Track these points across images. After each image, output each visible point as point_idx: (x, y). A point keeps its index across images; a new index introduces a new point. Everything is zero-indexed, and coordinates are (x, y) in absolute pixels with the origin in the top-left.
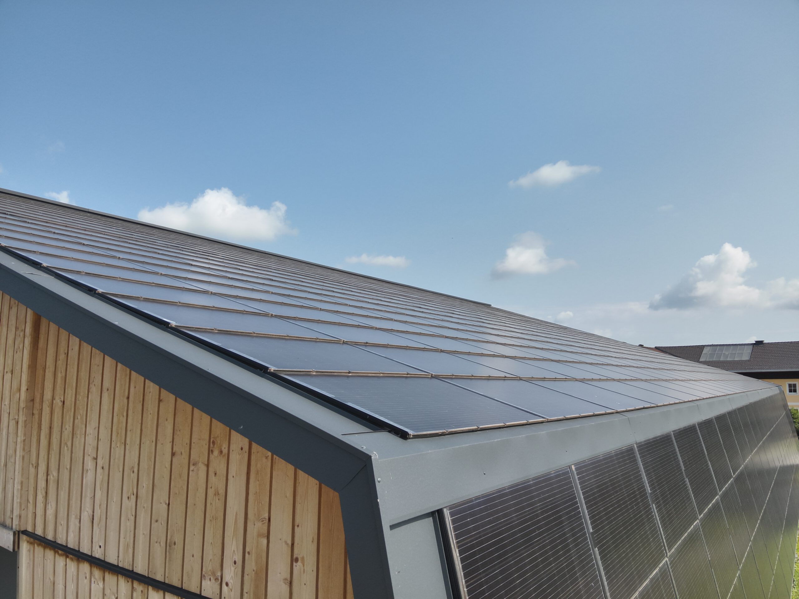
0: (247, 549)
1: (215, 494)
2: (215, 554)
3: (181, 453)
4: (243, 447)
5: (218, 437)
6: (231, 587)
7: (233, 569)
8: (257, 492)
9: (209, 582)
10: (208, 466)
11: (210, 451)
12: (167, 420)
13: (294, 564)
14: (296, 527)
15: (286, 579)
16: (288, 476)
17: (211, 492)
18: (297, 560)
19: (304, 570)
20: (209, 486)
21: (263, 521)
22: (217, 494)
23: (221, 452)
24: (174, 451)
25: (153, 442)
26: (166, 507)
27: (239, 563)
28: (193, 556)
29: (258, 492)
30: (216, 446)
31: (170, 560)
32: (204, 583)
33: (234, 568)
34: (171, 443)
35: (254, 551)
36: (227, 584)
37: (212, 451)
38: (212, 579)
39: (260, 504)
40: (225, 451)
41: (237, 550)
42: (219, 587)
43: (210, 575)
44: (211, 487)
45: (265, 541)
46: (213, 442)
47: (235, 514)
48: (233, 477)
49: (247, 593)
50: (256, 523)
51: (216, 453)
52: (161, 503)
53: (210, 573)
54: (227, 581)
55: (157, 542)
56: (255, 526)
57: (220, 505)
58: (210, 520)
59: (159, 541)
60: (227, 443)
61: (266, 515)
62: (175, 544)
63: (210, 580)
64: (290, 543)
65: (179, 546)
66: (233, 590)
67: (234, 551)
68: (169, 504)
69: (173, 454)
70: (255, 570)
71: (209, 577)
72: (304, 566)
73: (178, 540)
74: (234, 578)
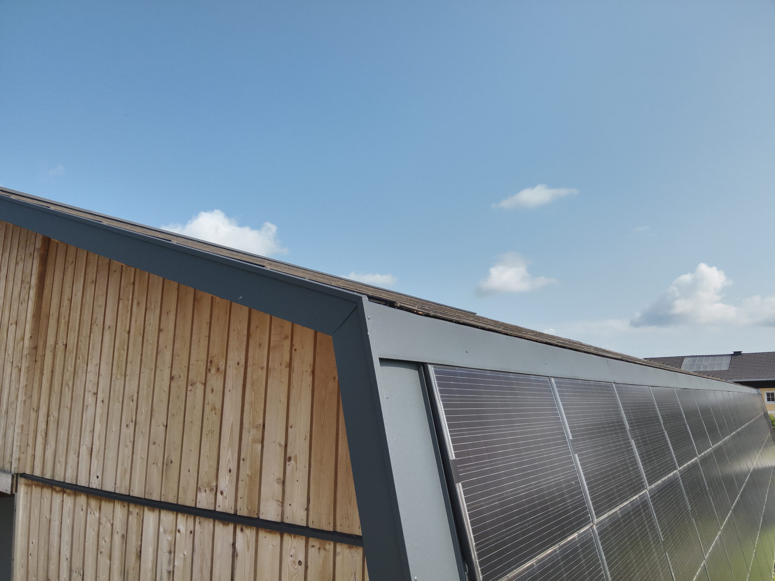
0: (242, 456)
1: (212, 410)
2: (211, 466)
3: (180, 376)
4: (239, 362)
5: (215, 356)
6: (225, 496)
7: (228, 477)
8: (252, 401)
9: (204, 494)
10: (205, 384)
11: (208, 370)
12: (166, 347)
13: (287, 463)
14: (289, 428)
15: (279, 479)
16: (282, 382)
17: (208, 408)
18: (290, 459)
19: (297, 467)
20: (206, 401)
21: (258, 427)
22: (214, 408)
23: (218, 369)
24: (172, 376)
25: (152, 370)
26: (164, 428)
27: (234, 471)
28: (189, 471)
29: (253, 401)
30: (213, 364)
31: (166, 479)
32: (199, 495)
33: (229, 476)
34: (170, 368)
35: (248, 457)
36: (222, 493)
37: (210, 370)
38: (207, 490)
39: (256, 412)
40: (222, 368)
41: (232, 459)
42: (214, 497)
43: (206, 487)
44: (208, 404)
45: (260, 447)
46: (211, 362)
47: (230, 425)
48: (230, 391)
49: (241, 498)
50: (251, 431)
51: (213, 371)
52: (159, 426)
53: (206, 485)
54: (222, 490)
55: (154, 464)
56: (250, 433)
57: (217, 419)
58: (207, 434)
59: (156, 462)
60: (224, 361)
61: (261, 422)
62: (172, 462)
63: (205, 491)
64: (283, 444)
65: (176, 464)
66: (227, 498)
67: (229, 460)
68: (167, 426)
69: (172, 378)
70: (249, 475)
71: (205, 489)
72: (296, 464)
73: (175, 458)
74: (228, 486)
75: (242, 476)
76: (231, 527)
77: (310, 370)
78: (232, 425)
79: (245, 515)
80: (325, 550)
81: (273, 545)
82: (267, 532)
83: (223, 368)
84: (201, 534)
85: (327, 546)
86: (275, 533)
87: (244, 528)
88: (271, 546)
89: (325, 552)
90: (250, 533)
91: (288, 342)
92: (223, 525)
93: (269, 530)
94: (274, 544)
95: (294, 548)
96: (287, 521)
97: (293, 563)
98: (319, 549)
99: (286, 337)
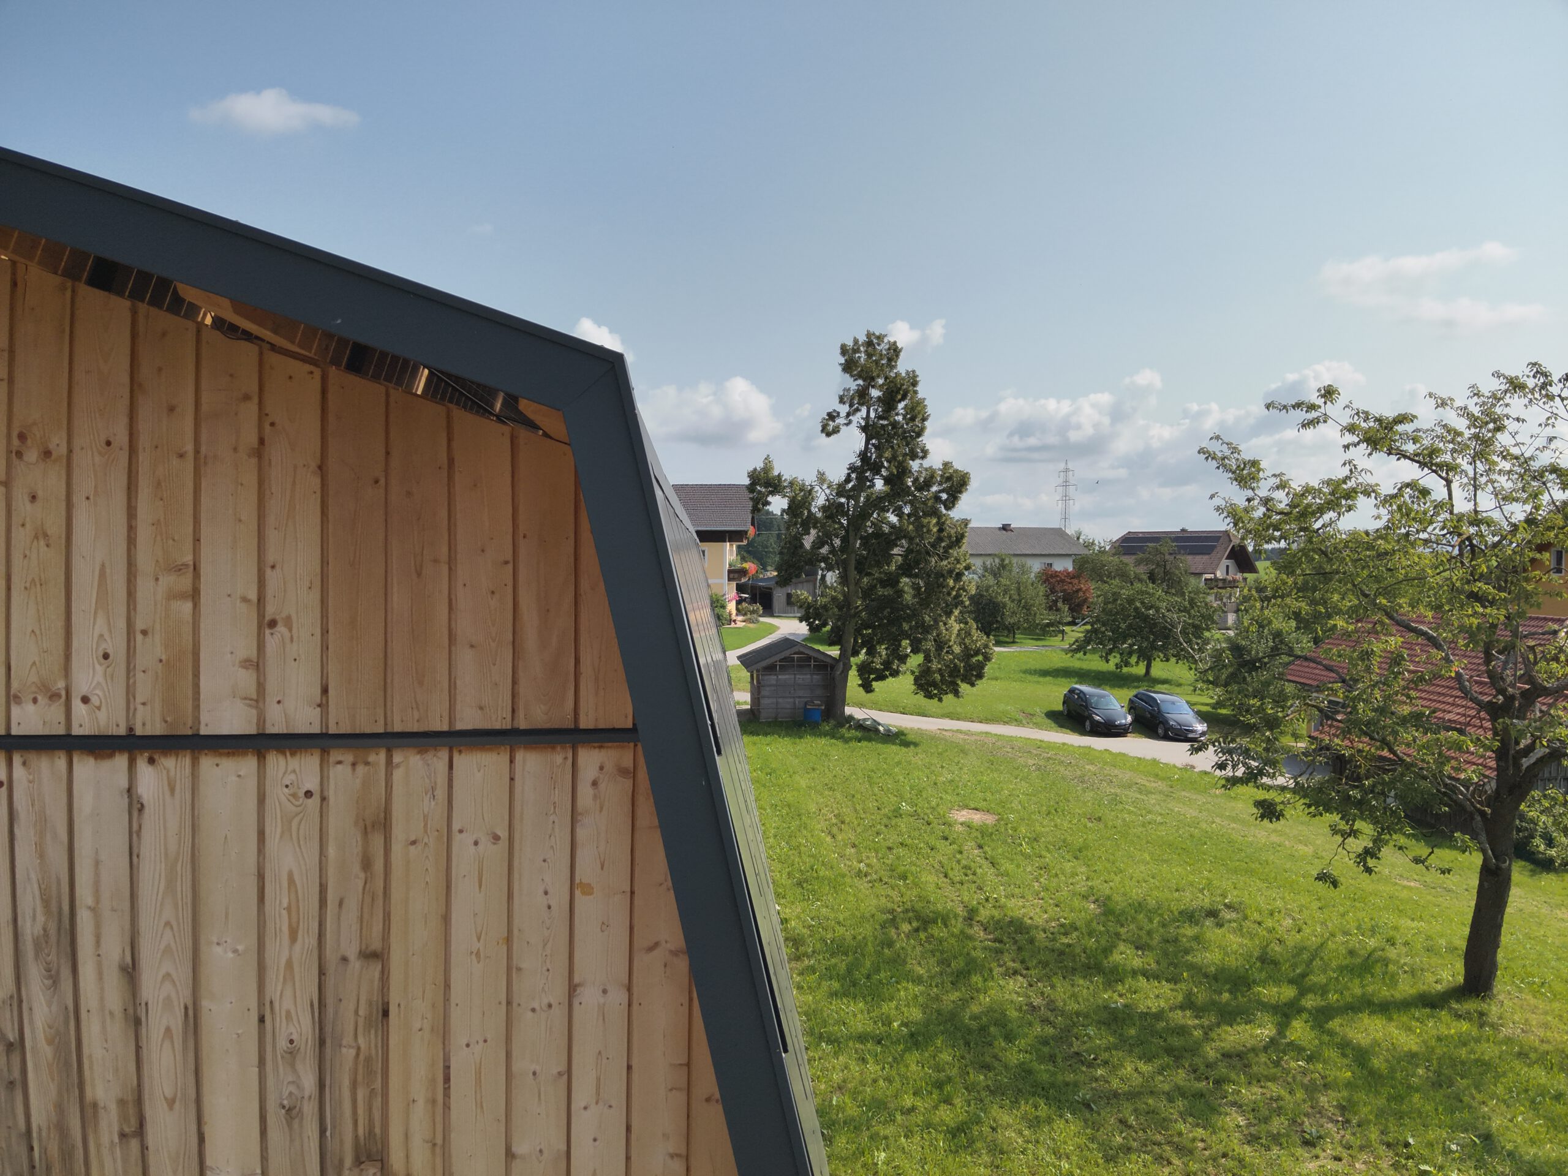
0: (140, 625)
1: (36, 537)
2: (45, 649)
4: (112, 440)
5: (34, 424)
6: (97, 703)
7: (100, 669)
8: (159, 520)
9: (30, 708)
10: (7, 484)
11: (15, 455)
13: (267, 631)
14: (268, 571)
15: (247, 660)
16: (242, 484)
17: (21, 537)
18: (273, 624)
19: (292, 637)
20: (16, 520)
21: (180, 570)
22: (40, 534)
23: (47, 454)
27: (119, 655)
29: (162, 519)
30: (29, 442)
32: (15, 711)
33: (104, 667)
35: (158, 626)
36: (85, 700)
37: (19, 454)
38: (39, 698)
39: (171, 542)
40: (60, 450)
41: (110, 631)
42: (63, 709)
43: (36, 693)
44: (23, 525)
45: (188, 606)
46: (22, 437)
47: (98, 567)
48: (88, 498)
49: (144, 704)
50: (161, 577)
51: (32, 455)
53: (34, 689)
54: (84, 694)
56: (160, 582)
57: (54, 557)
58: (26, 588)
60: (64, 435)
61: (189, 559)
63: (35, 701)
64: (253, 596)
66: (103, 709)
67: (101, 636)
70: (164, 661)
71: (32, 696)
72: (290, 630)
74: (104, 685)
75: (140, 661)
76: (121, 761)
77: (313, 465)
78: (103, 566)
79: (158, 733)
80: (367, 763)
81: (239, 776)
82: (221, 755)
83: (63, 450)
84: (31, 785)
85: (372, 758)
86: (244, 754)
87: (156, 757)
88: (234, 778)
89: (367, 768)
90: (175, 765)
91: (253, 407)
92: (96, 759)
93: (226, 751)
94: (241, 773)
95: (294, 771)
96: (271, 730)
97: (291, 798)
98: (354, 765)
99: (247, 398)
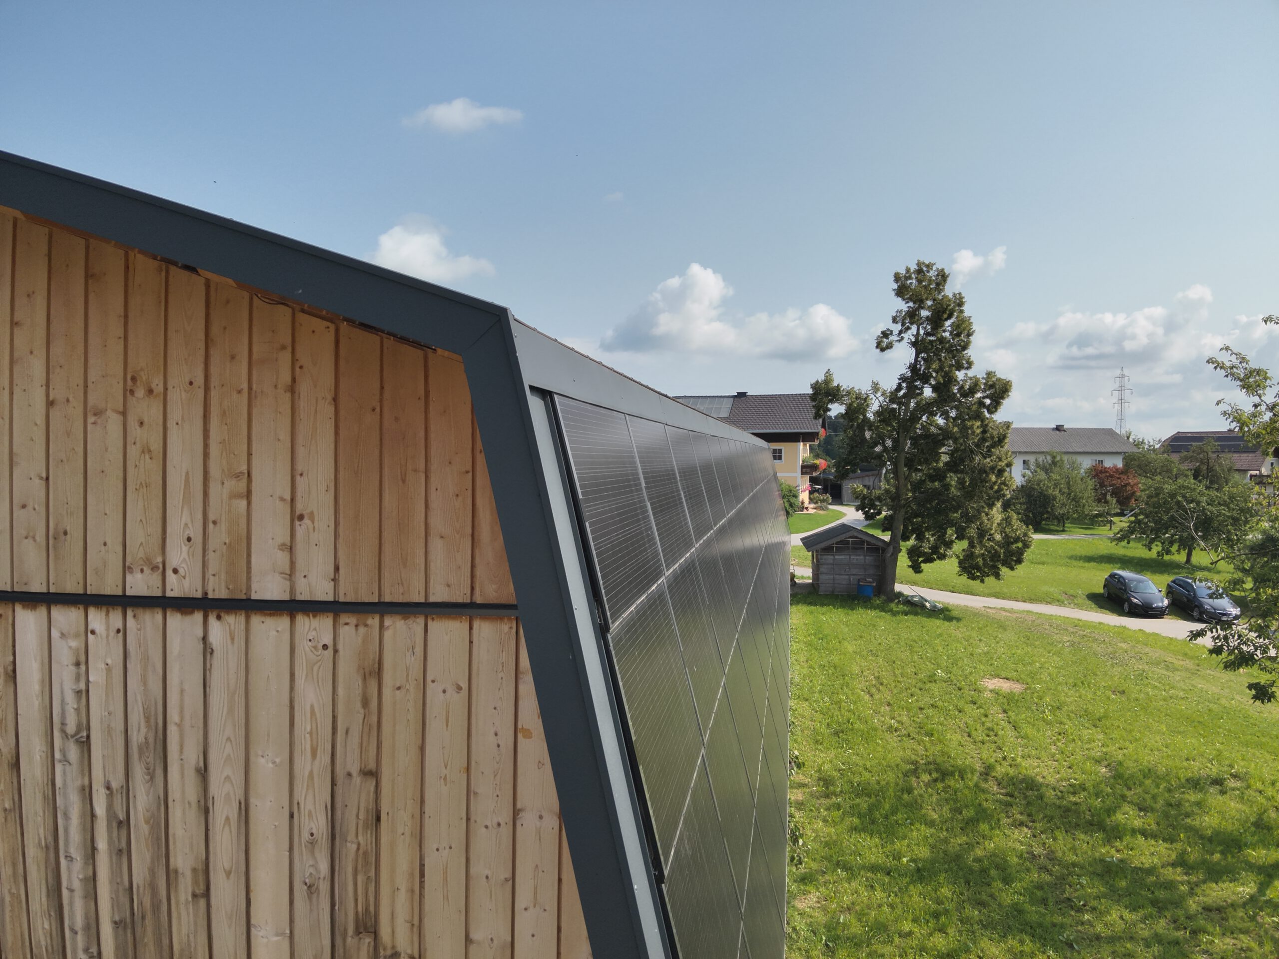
0: (212, 516)
1: (143, 452)
2: (149, 534)
3: (68, 401)
4: (193, 381)
5: (142, 369)
6: (183, 575)
7: (185, 549)
8: (224, 440)
9: (139, 576)
10: (124, 414)
11: (129, 392)
12: (31, 353)
13: (297, 523)
14: (298, 478)
15: (284, 545)
16: (280, 413)
17: (133, 451)
18: (301, 518)
19: (314, 527)
20: (130, 440)
21: (238, 476)
22: (146, 450)
23: (150, 391)
24: (51, 399)
26: (43, 483)
27: (198, 539)
28: (105, 544)
29: (227, 439)
30: (138, 382)
31: (57, 557)
32: (129, 578)
33: (188, 547)
34: (44, 387)
35: (223, 518)
36: (175, 571)
37: (132, 392)
38: (145, 569)
39: (232, 455)
40: (159, 388)
41: (192, 522)
42: (160, 577)
43: (142, 565)
44: (135, 443)
45: (244, 503)
46: (134, 379)
47: (184, 474)
48: (177, 424)
49: (214, 575)
50: (225, 482)
51: (140, 393)
52: (31, 479)
53: (142, 563)
54: (175, 567)
55: (26, 538)
56: (225, 486)
57: (155, 466)
58: (136, 489)
59: (31, 534)
60: (162, 378)
61: (244, 468)
62: (65, 533)
63: (142, 571)
64: (288, 497)
65: (76, 533)
66: (187, 578)
67: (186, 524)
68: (47, 479)
69: (50, 404)
70: (227, 543)
71: (140, 567)
72: (313, 523)
73: (74, 526)
74: (187, 559)
75: (212, 544)
76: (198, 616)
77: (329, 397)
78: (187, 473)
79: (223, 597)
80: (366, 625)
81: (278, 631)
82: (265, 615)
83: (161, 388)
84: (139, 632)
85: (370, 621)
86: (281, 615)
87: (222, 615)
88: (275, 633)
89: (366, 629)
90: (235, 621)
91: (287, 356)
92: (182, 614)
93: (269, 612)
94: (279, 629)
95: (315, 629)
96: (299, 597)
97: (313, 649)
98: (357, 626)
99: (283, 348)
